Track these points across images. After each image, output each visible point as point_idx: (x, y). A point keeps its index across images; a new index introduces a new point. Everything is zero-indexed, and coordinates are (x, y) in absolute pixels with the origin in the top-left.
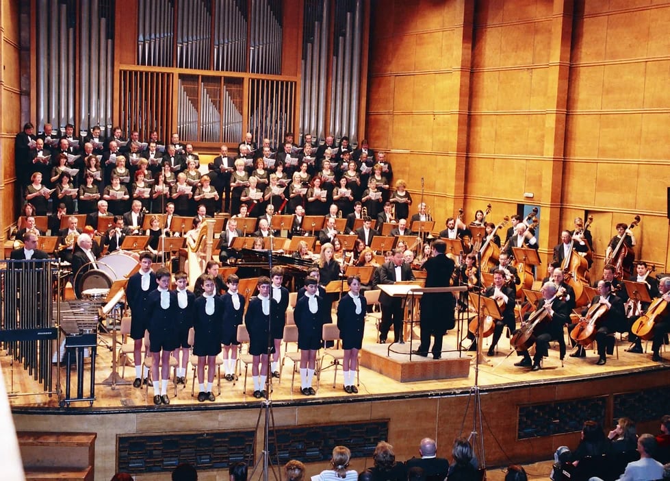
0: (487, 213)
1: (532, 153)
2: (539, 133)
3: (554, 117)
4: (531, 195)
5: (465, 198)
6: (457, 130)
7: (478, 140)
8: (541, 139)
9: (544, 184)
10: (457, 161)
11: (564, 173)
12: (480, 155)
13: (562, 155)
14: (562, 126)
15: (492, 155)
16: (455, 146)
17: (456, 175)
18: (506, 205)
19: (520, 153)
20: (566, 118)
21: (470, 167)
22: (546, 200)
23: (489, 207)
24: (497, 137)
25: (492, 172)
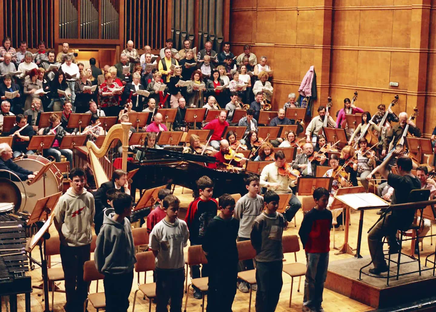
0: (354, 100)
1: (396, 46)
2: (403, 27)
3: (420, 12)
4: (397, 84)
5: (330, 88)
6: (323, 24)
7: (342, 33)
8: (407, 32)
9: (410, 74)
10: (323, 53)
11: (428, 64)
12: (345, 47)
13: (427, 47)
14: (427, 21)
15: (356, 47)
16: (321, 40)
17: (323, 67)
18: (372, 93)
19: (385, 46)
20: (430, 12)
21: (334, 58)
22: (413, 89)
23: (356, 94)
24: (360, 30)
25: (356, 63)
